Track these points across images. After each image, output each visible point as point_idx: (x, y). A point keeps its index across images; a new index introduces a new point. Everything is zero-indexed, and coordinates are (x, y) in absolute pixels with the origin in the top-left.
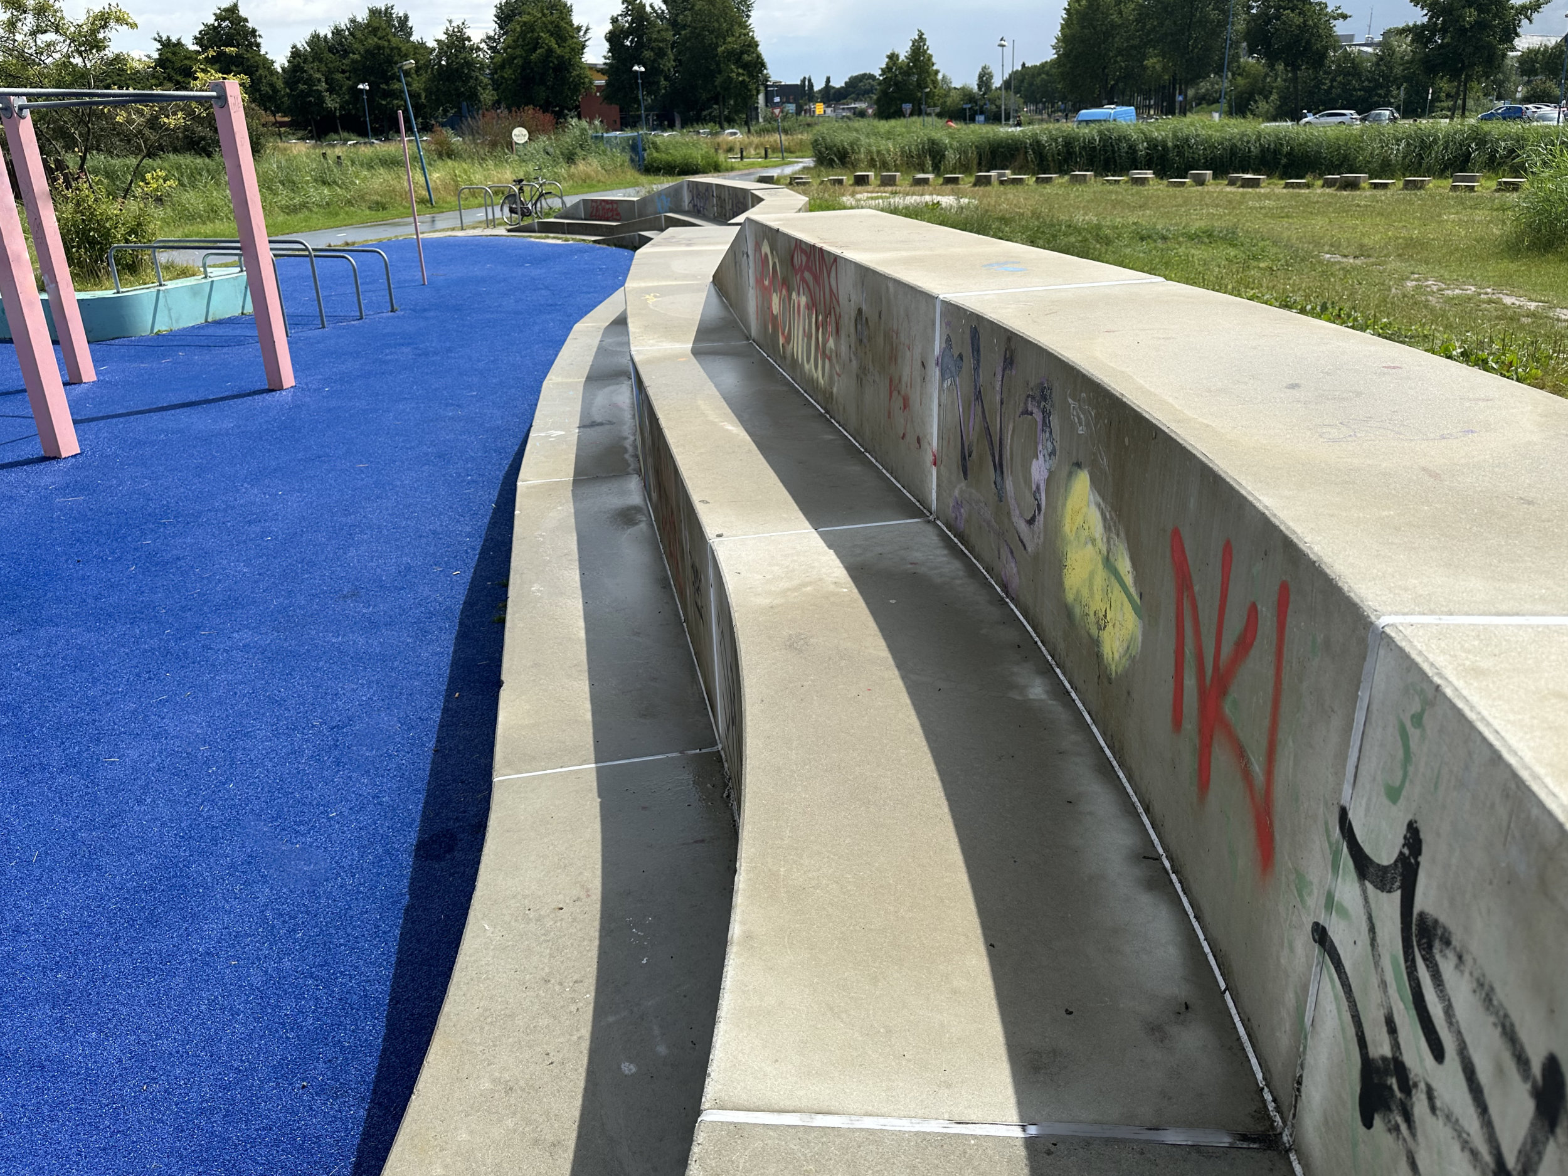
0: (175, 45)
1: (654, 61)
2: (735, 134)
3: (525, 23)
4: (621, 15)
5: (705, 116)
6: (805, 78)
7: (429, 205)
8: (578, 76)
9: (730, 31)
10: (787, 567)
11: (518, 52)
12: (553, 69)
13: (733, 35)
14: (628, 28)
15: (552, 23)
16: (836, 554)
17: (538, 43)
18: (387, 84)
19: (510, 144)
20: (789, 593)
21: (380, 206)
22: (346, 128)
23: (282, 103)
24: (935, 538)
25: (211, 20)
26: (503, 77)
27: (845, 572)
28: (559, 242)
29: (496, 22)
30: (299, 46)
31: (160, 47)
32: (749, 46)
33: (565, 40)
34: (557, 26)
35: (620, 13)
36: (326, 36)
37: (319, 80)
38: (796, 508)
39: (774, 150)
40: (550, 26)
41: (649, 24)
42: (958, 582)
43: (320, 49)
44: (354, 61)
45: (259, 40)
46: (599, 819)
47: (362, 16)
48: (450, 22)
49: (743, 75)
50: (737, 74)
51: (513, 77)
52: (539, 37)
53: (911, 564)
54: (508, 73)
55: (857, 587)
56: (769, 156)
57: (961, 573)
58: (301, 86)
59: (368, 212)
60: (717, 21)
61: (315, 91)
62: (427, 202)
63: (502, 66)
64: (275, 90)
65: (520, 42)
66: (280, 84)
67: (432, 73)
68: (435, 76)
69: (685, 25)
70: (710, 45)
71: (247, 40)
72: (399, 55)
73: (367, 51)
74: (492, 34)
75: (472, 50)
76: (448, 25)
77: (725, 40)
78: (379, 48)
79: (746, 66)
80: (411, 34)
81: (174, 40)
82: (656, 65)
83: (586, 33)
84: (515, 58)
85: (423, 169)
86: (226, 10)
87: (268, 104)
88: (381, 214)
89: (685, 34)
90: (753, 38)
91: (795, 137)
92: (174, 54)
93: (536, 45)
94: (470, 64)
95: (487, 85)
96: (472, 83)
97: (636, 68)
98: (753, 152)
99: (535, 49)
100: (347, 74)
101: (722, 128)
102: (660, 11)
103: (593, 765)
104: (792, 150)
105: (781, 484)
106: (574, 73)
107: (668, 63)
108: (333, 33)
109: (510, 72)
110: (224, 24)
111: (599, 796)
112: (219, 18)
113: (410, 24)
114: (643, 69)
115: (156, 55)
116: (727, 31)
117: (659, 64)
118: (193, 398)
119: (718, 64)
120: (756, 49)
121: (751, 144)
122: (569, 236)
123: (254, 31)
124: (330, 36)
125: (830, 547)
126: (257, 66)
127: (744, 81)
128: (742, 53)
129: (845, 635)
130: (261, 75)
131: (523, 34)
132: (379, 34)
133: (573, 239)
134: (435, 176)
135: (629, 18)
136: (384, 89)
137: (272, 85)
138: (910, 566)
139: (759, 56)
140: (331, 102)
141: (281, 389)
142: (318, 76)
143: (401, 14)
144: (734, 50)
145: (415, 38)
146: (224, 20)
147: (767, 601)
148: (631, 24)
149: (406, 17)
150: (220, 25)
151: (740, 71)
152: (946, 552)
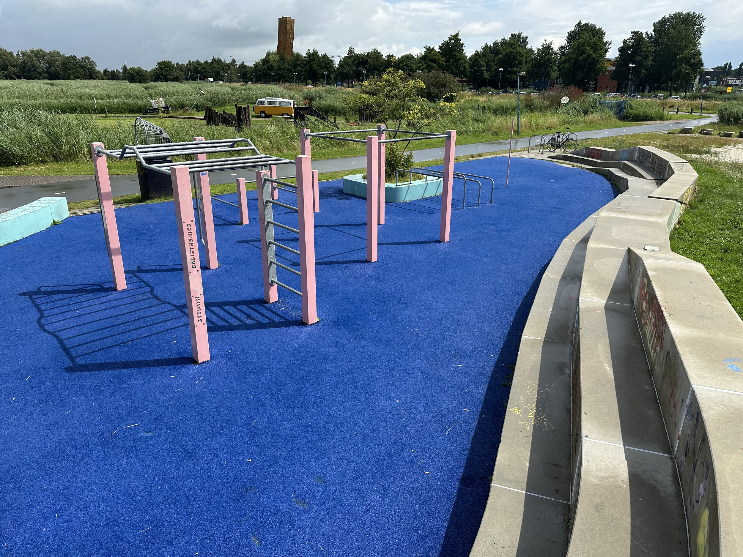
0: (431, 50)
1: (641, 61)
2: (678, 98)
3: (580, 43)
4: (629, 39)
5: (663, 87)
6: (727, 63)
7: (517, 134)
8: (600, 67)
9: (687, 47)
10: (607, 465)
11: (574, 56)
12: (588, 64)
13: (688, 49)
14: (632, 45)
15: (593, 42)
16: (628, 464)
17: (584, 52)
18: (511, 68)
19: (559, 103)
20: (603, 479)
21: (496, 134)
22: (490, 85)
23: (467, 74)
24: (671, 469)
25: (447, 39)
26: (564, 67)
27: (628, 476)
28: (570, 166)
29: (567, 40)
30: (479, 51)
31: (426, 50)
32: (696, 55)
33: (598, 50)
34: (595, 44)
35: (629, 38)
36: (490, 46)
37: (484, 66)
38: (620, 430)
39: (697, 108)
40: (592, 44)
41: (643, 43)
42: (670, 498)
43: (487, 52)
44: (499, 58)
45: (463, 48)
46: (522, 517)
47: (508, 37)
48: (546, 41)
49: (689, 69)
50: (685, 69)
51: (569, 67)
52: (586, 49)
53: (655, 481)
54: (567, 65)
55: (630, 486)
56: (694, 111)
57: (673, 494)
58: (476, 68)
59: (490, 136)
60: (680, 41)
61: (480, 70)
62: (516, 132)
63: (565, 62)
64: (465, 69)
65: (576, 51)
66: (467, 66)
67: (532, 64)
68: (533, 66)
69: (663, 43)
70: (674, 53)
71: (459, 48)
72: (519, 55)
73: (506, 54)
74: (563, 45)
75: (552, 54)
76: (544, 42)
77: (683, 51)
78: (511, 52)
79: (691, 65)
80: (527, 45)
81: (431, 48)
82: (642, 63)
83: (609, 45)
84: (571, 59)
85: (518, 115)
86: (454, 36)
87: (461, 75)
88: (496, 137)
89: (661, 48)
90: (699, 51)
91: (711, 102)
92: (430, 53)
93: (583, 53)
94: (550, 60)
95: (555, 70)
96: (549, 69)
97: (631, 65)
98: (685, 109)
99: (582, 54)
100: (495, 63)
101: (671, 95)
102: (650, 36)
103: (524, 492)
104: (708, 108)
105: (618, 413)
106: (599, 66)
107: (649, 62)
108: (494, 44)
109: (568, 65)
110: (452, 42)
111: (524, 507)
112: (450, 39)
113: (527, 40)
114: (634, 65)
115: (423, 54)
116: (685, 46)
117: (644, 63)
118: (414, 240)
119: (676, 63)
120: (699, 57)
121: (684, 104)
122: (575, 164)
123: (463, 44)
124: (492, 45)
125: (627, 459)
126: (460, 59)
127: (689, 72)
128: (691, 58)
129: (617, 510)
130: (461, 63)
131: (578, 47)
132: (513, 47)
133: (577, 166)
134: (523, 120)
135: (633, 41)
136: (510, 71)
137: (464, 67)
138: (654, 482)
139: (700, 60)
140: (486, 75)
141: (444, 242)
142: (484, 64)
143: (525, 36)
144: (686, 57)
145: (528, 47)
146: (452, 40)
147: (594, 481)
148: (633, 43)
149: (527, 38)
150: (450, 42)
151: (688, 67)
152: (671, 479)
